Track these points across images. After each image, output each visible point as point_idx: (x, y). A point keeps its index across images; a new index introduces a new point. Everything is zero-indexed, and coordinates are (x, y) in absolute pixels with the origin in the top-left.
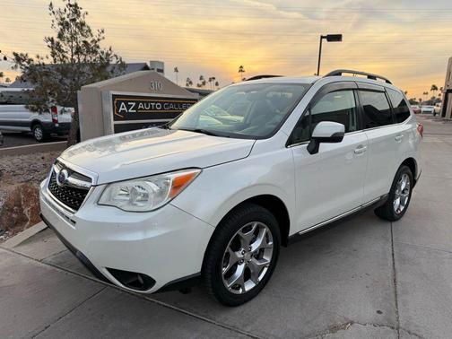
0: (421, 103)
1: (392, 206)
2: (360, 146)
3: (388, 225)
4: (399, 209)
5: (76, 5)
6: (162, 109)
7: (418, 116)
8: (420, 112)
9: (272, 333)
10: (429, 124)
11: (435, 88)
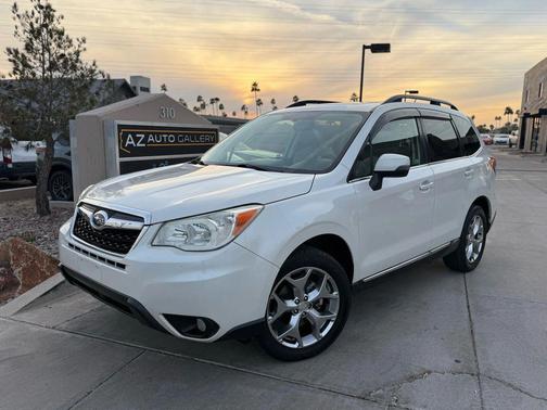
0: (493, 131)
1: (464, 253)
2: (426, 182)
3: (461, 276)
4: (472, 257)
5: (48, 7)
6: (176, 142)
7: (489, 148)
8: (492, 142)
9: (345, 385)
10: (503, 158)
11: (509, 111)
